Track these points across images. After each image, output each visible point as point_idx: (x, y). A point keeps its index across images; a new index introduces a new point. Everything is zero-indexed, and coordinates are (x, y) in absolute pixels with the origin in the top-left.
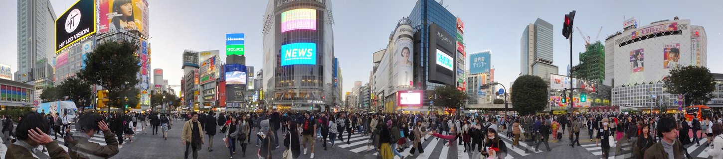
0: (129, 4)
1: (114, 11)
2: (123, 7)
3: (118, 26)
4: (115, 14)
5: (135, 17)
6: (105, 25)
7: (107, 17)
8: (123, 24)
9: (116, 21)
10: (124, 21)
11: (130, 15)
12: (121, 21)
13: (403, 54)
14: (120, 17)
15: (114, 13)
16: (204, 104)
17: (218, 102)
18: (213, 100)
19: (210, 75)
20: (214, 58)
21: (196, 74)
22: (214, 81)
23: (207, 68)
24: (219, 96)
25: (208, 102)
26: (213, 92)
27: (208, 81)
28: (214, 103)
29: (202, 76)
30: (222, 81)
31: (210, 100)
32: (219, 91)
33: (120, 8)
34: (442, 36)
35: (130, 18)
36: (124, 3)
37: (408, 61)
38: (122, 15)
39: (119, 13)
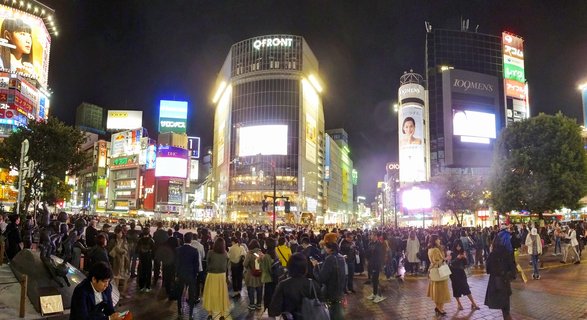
0: (27, 34)
1: (3, 36)
2: (17, 35)
3: (7, 64)
4: (5, 43)
5: (34, 56)
8: (15, 63)
9: (4, 52)
10: (17, 58)
11: (28, 52)
12: (12, 56)
13: (405, 128)
16: (115, 203)
17: (140, 202)
18: (133, 197)
19: (129, 157)
20: (138, 131)
21: (103, 149)
22: (136, 168)
23: (124, 144)
24: (143, 193)
25: (124, 199)
26: (133, 185)
27: (127, 166)
28: (134, 202)
29: (115, 156)
30: (150, 170)
31: (128, 197)
32: (143, 184)
33: (12, 36)
34: (464, 84)
35: (27, 57)
36: (18, 29)
37: (413, 139)
38: (14, 47)
39: (10, 42)
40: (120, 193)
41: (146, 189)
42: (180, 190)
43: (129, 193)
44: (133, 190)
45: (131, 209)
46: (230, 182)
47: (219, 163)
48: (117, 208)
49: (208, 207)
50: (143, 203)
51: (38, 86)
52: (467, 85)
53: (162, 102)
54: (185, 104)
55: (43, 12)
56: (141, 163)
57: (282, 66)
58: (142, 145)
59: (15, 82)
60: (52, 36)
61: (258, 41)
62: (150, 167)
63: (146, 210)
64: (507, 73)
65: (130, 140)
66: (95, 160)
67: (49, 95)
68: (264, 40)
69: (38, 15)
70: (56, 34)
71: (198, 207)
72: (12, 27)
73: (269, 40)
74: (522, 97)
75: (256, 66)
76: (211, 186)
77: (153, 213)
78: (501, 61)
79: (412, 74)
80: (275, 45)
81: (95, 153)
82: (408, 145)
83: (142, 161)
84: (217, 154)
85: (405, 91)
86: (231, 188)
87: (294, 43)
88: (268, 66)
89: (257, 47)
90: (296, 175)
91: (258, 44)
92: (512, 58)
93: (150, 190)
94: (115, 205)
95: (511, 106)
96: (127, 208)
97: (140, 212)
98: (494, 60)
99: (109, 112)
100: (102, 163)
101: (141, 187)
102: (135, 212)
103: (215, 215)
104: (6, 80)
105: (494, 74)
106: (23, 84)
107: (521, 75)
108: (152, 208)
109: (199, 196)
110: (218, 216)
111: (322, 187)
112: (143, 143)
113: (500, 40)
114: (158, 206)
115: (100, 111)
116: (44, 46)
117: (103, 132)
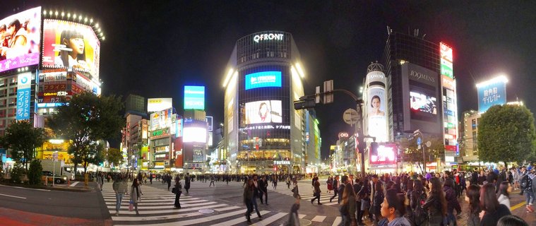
0: (80, 40)
1: (62, 43)
2: (73, 41)
3: (66, 63)
4: (64, 48)
5: (87, 56)
6: (50, 58)
7: (54, 48)
8: (72, 62)
9: (63, 54)
10: (74, 58)
11: (81, 52)
12: (70, 57)
13: (373, 104)
14: (69, 53)
15: (62, 46)
16: (154, 163)
17: (172, 162)
18: (167, 158)
19: (164, 130)
20: (169, 110)
21: (145, 126)
22: (168, 137)
23: (160, 121)
24: (175, 155)
25: (160, 160)
26: (167, 149)
27: (162, 136)
28: (168, 161)
29: (154, 129)
30: (178, 138)
31: (163, 158)
32: (174, 149)
33: (69, 42)
34: (417, 75)
35: (81, 57)
36: (74, 37)
37: (379, 111)
38: (71, 50)
39: (67, 47)
40: (158, 156)
41: (177, 152)
42: (201, 152)
43: (164, 156)
44: (167, 153)
45: (166, 167)
46: (239, 144)
47: (229, 131)
48: (156, 167)
49: (222, 164)
50: (174, 162)
51: (90, 77)
52: (419, 75)
53: (186, 87)
54: (203, 88)
55: (92, 21)
56: (172, 133)
57: (276, 56)
58: (172, 120)
59: (71, 74)
60: (100, 41)
61: (258, 36)
62: (178, 135)
63: (177, 167)
64: (443, 71)
65: (164, 117)
66: (139, 133)
67: (100, 84)
68: (262, 35)
69: (88, 24)
70: (104, 38)
71: (214, 164)
72: (68, 35)
73: (266, 35)
74: (452, 88)
75: (256, 56)
76: (223, 149)
77: (182, 170)
78: (439, 62)
79: (377, 64)
80: (270, 39)
81: (140, 129)
82: (375, 115)
83: (173, 131)
84: (227, 125)
85: (372, 76)
86: (240, 149)
87: (284, 38)
88: (266, 55)
89: (257, 41)
90: (289, 138)
91: (257, 39)
92: (446, 61)
93: (179, 153)
94: (155, 165)
95: (445, 94)
96: (163, 167)
97: (173, 169)
98: (435, 61)
99: (149, 100)
100: (145, 136)
101: (173, 151)
102: (168, 169)
103: (227, 169)
104: (65, 74)
105: (435, 70)
106: (78, 76)
107: (451, 73)
108: (181, 166)
109: (214, 157)
110: (230, 170)
111: (304, 147)
112: (173, 118)
113: (438, 48)
114: (186, 164)
115: (142, 100)
116: (94, 48)
117: (145, 114)
